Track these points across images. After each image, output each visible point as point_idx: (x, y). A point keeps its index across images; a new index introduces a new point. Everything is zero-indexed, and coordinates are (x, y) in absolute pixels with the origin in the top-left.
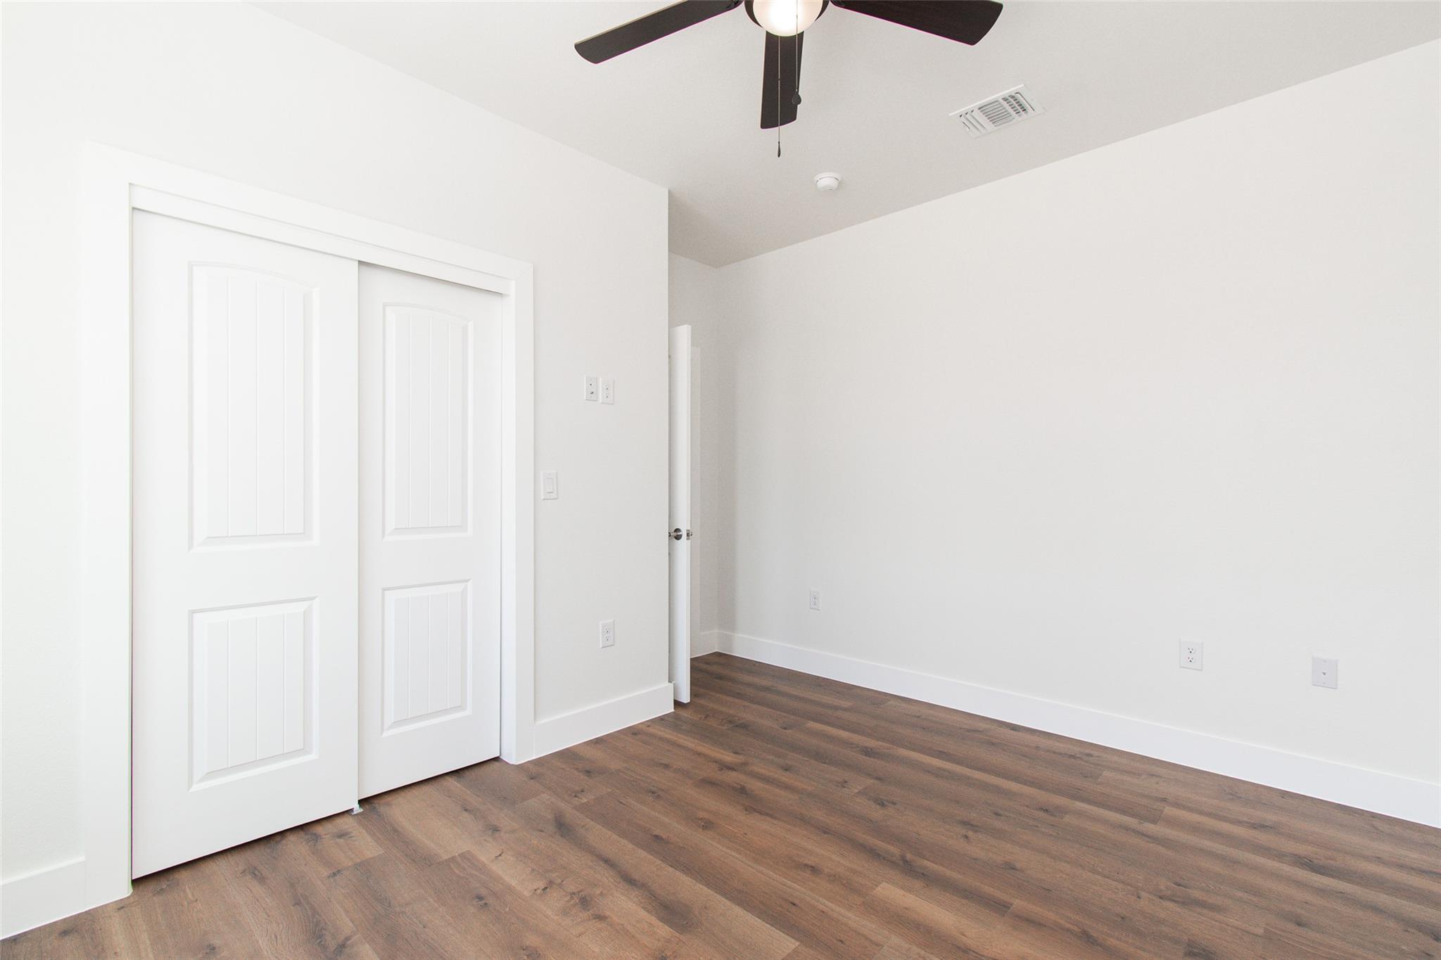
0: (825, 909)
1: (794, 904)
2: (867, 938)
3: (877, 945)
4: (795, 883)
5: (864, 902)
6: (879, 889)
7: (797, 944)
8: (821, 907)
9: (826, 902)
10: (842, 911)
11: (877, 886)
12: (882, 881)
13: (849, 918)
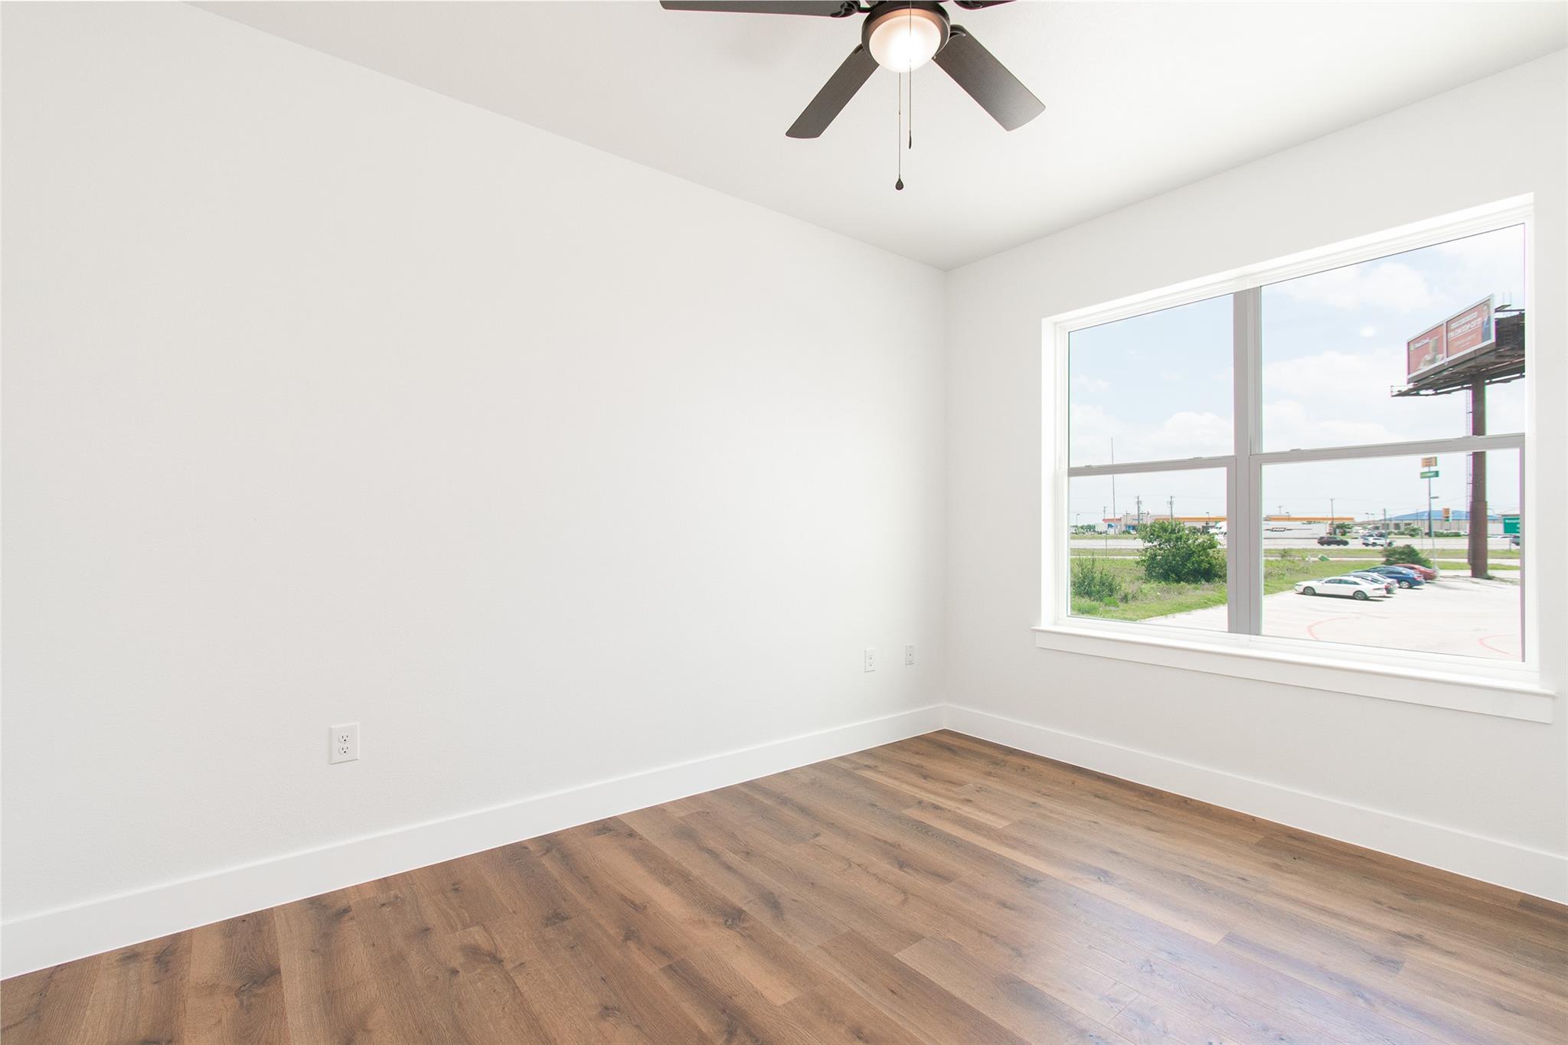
0: (860, 983)
1: (892, 991)
2: (830, 954)
3: (822, 947)
4: (887, 1017)
5: (816, 985)
6: (790, 997)
7: (896, 955)
8: (864, 986)
9: (858, 992)
10: (842, 979)
11: (790, 1002)
12: (779, 1007)
13: (837, 971)
